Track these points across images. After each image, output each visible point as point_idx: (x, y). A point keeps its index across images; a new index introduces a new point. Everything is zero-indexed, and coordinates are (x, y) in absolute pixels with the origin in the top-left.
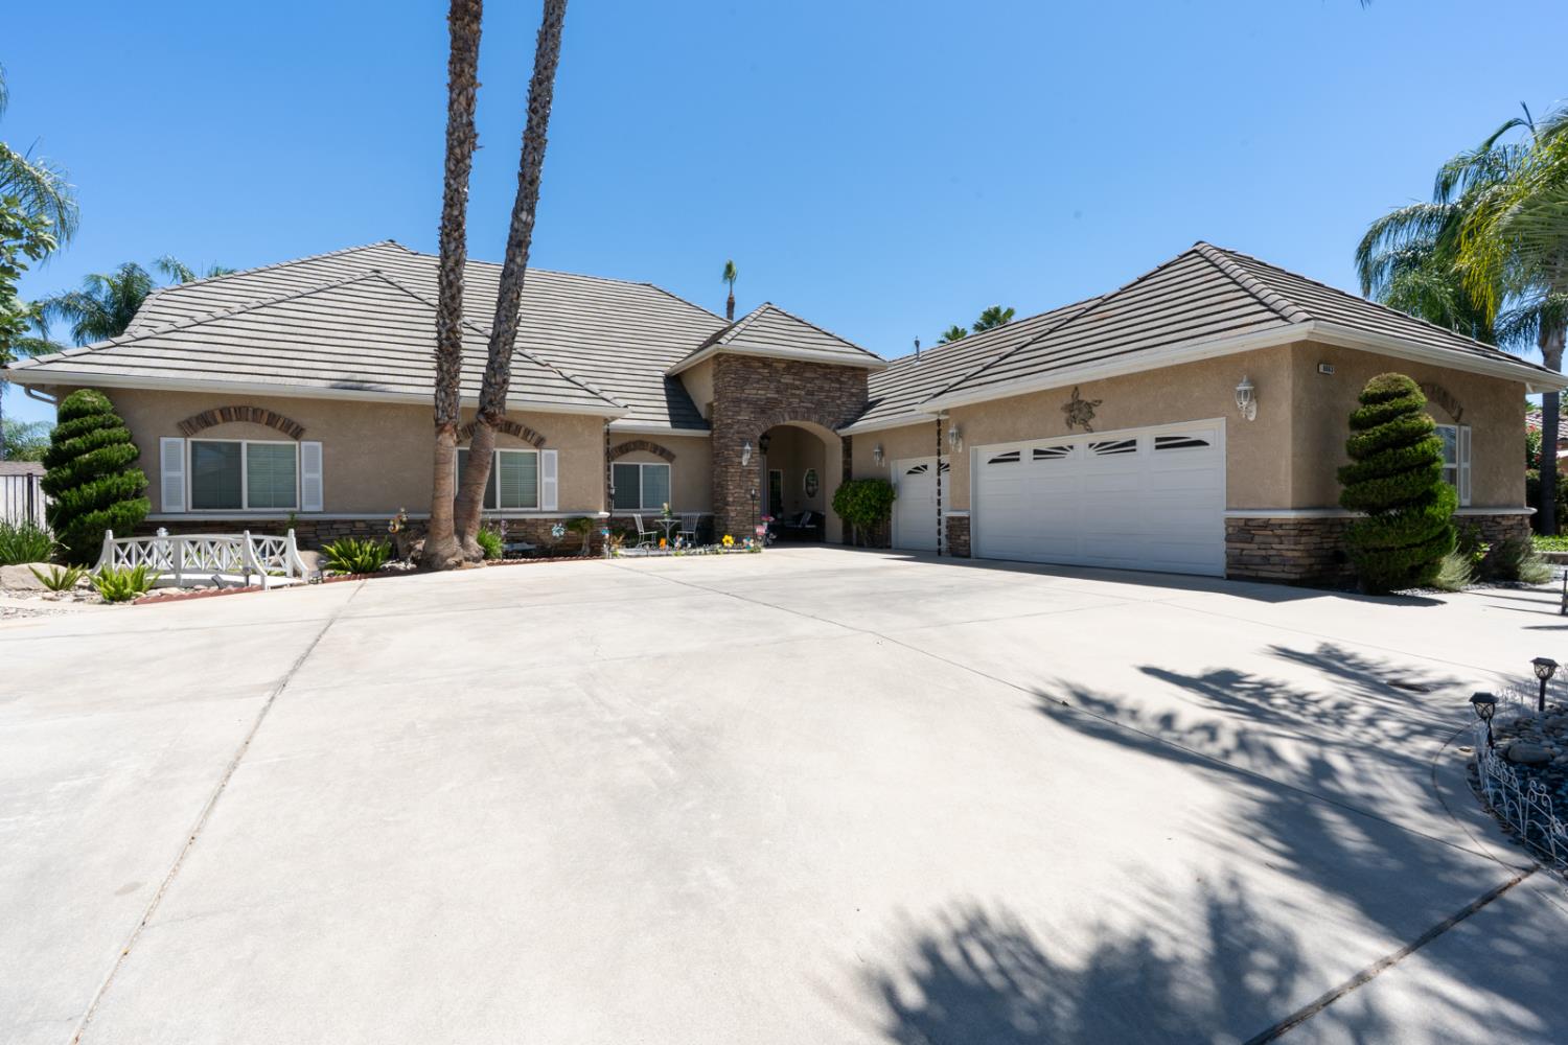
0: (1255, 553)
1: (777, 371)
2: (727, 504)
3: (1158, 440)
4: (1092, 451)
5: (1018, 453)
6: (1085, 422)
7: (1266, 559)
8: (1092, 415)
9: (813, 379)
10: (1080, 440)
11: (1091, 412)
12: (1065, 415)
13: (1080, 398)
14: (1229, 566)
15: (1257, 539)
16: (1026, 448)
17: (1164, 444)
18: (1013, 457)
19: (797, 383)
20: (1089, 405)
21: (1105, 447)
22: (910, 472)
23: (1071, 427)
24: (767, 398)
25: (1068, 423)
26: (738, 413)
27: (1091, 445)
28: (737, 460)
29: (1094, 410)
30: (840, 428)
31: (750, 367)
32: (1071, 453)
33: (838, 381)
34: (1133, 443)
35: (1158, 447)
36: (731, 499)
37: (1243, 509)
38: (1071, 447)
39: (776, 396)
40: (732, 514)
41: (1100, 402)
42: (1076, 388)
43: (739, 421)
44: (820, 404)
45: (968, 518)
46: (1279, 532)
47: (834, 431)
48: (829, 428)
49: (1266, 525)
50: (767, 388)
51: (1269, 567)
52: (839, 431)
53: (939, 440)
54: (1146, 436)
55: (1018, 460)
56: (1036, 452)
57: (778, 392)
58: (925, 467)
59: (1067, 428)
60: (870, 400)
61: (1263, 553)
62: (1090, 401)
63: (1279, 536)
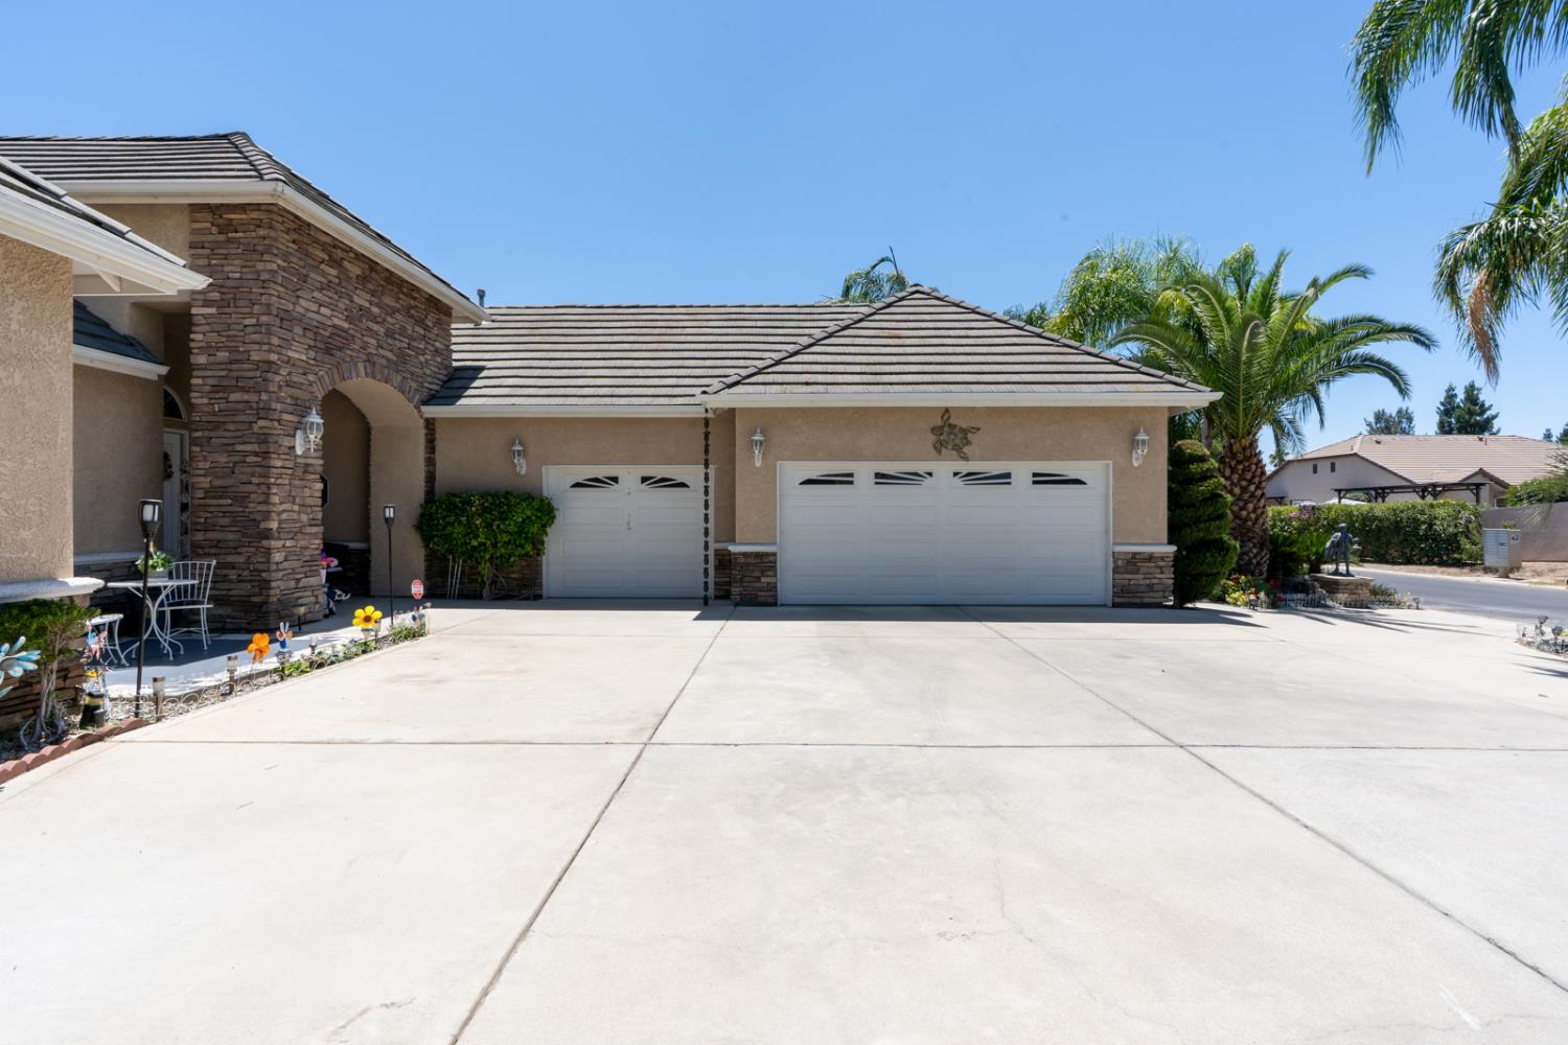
0: (1142, 582)
1: (348, 280)
2: (267, 535)
3: (1035, 475)
4: (957, 481)
5: (851, 475)
6: (958, 449)
7: (1151, 587)
8: (969, 443)
9: (395, 311)
10: (944, 468)
11: (966, 438)
12: (932, 438)
13: (952, 421)
14: (1115, 594)
15: (1143, 570)
16: (864, 471)
17: (1040, 479)
18: (846, 479)
19: (375, 310)
20: (964, 431)
21: (971, 477)
22: (577, 485)
23: (939, 452)
24: (334, 326)
25: (935, 448)
26: (287, 343)
27: (956, 474)
28: (286, 442)
29: (970, 436)
30: (426, 403)
31: (308, 255)
32: (928, 481)
33: (421, 322)
34: (1008, 476)
35: (1035, 482)
36: (274, 525)
37: (1128, 544)
38: (930, 474)
39: (346, 325)
40: (278, 557)
41: (978, 429)
42: (947, 410)
43: (289, 361)
44: (401, 354)
45: (774, 554)
46: (1162, 564)
47: (417, 407)
48: (410, 400)
49: (1151, 558)
50: (332, 307)
51: (1152, 594)
52: (423, 408)
53: (707, 446)
54: (1022, 471)
55: (851, 483)
56: (878, 475)
57: (348, 319)
58: (615, 480)
59: (934, 452)
60: (455, 364)
61: (1148, 582)
62: (964, 426)
63: (1161, 567)
